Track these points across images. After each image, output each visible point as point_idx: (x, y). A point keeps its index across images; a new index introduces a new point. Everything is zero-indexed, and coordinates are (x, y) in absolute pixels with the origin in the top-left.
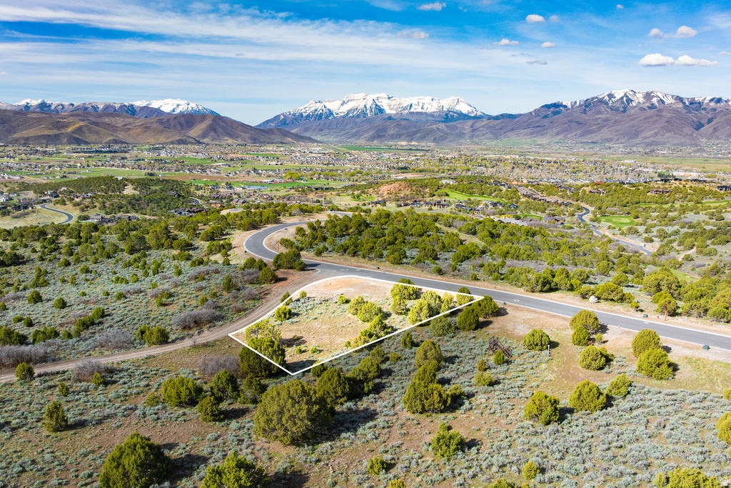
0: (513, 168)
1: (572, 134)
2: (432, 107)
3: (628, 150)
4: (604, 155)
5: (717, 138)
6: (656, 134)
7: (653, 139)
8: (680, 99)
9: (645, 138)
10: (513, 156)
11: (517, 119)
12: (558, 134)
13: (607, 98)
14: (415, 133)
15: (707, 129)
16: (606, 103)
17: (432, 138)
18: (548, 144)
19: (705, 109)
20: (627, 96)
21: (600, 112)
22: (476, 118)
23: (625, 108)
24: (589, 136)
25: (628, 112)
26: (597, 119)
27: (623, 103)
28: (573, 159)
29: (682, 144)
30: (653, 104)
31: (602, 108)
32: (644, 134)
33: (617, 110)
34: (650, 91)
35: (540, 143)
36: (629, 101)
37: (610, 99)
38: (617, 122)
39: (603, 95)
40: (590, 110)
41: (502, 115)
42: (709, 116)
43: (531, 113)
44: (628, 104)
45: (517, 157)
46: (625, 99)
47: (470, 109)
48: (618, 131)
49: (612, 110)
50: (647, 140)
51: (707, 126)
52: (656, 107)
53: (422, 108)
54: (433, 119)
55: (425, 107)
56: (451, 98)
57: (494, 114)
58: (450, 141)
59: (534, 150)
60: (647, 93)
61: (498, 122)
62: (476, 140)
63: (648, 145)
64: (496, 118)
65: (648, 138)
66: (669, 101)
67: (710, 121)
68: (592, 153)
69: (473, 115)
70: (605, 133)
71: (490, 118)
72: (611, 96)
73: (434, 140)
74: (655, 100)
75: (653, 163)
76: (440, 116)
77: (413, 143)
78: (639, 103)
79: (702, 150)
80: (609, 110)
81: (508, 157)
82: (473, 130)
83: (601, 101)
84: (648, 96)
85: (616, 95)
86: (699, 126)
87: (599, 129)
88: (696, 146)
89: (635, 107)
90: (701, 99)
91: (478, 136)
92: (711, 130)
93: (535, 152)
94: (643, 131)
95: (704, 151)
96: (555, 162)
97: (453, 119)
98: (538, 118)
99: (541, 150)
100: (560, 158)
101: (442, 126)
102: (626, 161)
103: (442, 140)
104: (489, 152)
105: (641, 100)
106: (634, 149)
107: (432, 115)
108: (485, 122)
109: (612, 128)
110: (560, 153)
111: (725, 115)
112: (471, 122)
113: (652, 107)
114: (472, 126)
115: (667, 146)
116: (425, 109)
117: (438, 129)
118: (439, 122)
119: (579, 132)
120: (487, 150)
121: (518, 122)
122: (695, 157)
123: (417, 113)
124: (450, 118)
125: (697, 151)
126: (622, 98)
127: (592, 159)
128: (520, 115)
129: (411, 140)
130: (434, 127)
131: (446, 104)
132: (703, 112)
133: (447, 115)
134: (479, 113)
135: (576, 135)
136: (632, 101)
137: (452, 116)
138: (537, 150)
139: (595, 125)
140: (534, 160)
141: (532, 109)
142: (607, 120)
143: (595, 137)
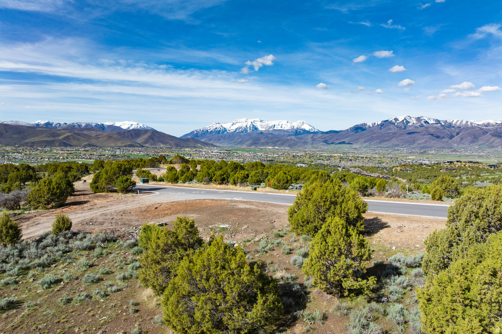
0: (340, 161)
1: (374, 142)
2: (287, 127)
3: (410, 151)
4: (395, 154)
5: (463, 144)
6: (426, 142)
7: (425, 145)
8: (438, 122)
9: (419, 144)
10: (339, 155)
11: (340, 133)
12: (365, 142)
13: (394, 121)
14: (277, 142)
15: (457, 138)
16: (394, 124)
17: (288, 145)
18: (359, 148)
19: (453, 127)
20: (406, 120)
21: (390, 129)
22: (314, 133)
23: (405, 127)
24: (385, 143)
25: (407, 129)
26: (389, 133)
27: (404, 123)
28: (377, 156)
29: (443, 148)
30: (422, 124)
31: (392, 126)
32: (418, 142)
33: (401, 127)
34: (420, 116)
35: (354, 147)
36: (408, 122)
37: (396, 121)
38: (401, 135)
39: (391, 119)
40: (384, 128)
41: (330, 131)
42: (457, 131)
43: (348, 130)
44: (407, 124)
45: (342, 155)
46: (405, 121)
47: (310, 128)
48: (402, 140)
49: (397, 127)
50: (421, 145)
51: (456, 137)
52: (424, 126)
53: (281, 127)
54: (288, 133)
55: (283, 126)
56: (299, 121)
57: (325, 131)
58: (299, 146)
59: (352, 151)
60: (418, 118)
61: (328, 135)
62: (315, 146)
63: (421, 148)
64: (327, 133)
65: (421, 144)
66: (431, 122)
67: (458, 134)
68: (388, 153)
69: (312, 131)
70: (394, 141)
71: (323, 133)
72: (396, 119)
73: (289, 146)
74: (422, 122)
75: (428, 158)
76: (292, 132)
77: (276, 148)
78: (414, 123)
79: (455, 151)
80: (396, 128)
81: (336, 155)
82: (313, 140)
83: (391, 123)
84: (418, 119)
85: (399, 119)
86: (451, 137)
87: (390, 139)
88: (451, 148)
89: (412, 126)
90: (451, 121)
91: (316, 143)
92: (459, 139)
93: (352, 153)
94: (417, 140)
95: (458, 152)
96: (366, 158)
97: (300, 133)
98: (352, 133)
99: (356, 151)
100: (369, 155)
101: (293, 137)
102: (410, 157)
103: (294, 146)
104: (324, 152)
105: (415, 122)
106: (413, 150)
107: (287, 131)
108: (320, 135)
109: (399, 138)
110: (368, 153)
111: (466, 130)
112: (312, 135)
113: (422, 126)
114: (312, 138)
115: (434, 148)
116: (283, 128)
117: (291, 139)
118: (292, 135)
119: (378, 141)
120: (322, 151)
121: (340, 135)
122: (452, 155)
123: (278, 130)
124: (299, 133)
125: (453, 151)
126: (403, 121)
127: (389, 156)
128: (341, 131)
129: (275, 146)
130: (289, 138)
131: (296, 125)
132: (453, 129)
133: (296, 131)
134: (316, 130)
135: (376, 142)
136: (409, 122)
137: (300, 132)
138: (353, 151)
139: (387, 136)
140: (353, 156)
141: (348, 128)
142: (395, 133)
143: (389, 144)
